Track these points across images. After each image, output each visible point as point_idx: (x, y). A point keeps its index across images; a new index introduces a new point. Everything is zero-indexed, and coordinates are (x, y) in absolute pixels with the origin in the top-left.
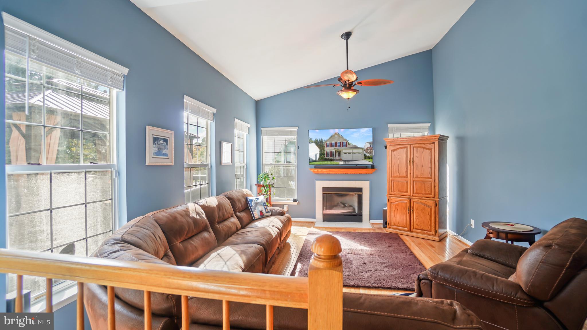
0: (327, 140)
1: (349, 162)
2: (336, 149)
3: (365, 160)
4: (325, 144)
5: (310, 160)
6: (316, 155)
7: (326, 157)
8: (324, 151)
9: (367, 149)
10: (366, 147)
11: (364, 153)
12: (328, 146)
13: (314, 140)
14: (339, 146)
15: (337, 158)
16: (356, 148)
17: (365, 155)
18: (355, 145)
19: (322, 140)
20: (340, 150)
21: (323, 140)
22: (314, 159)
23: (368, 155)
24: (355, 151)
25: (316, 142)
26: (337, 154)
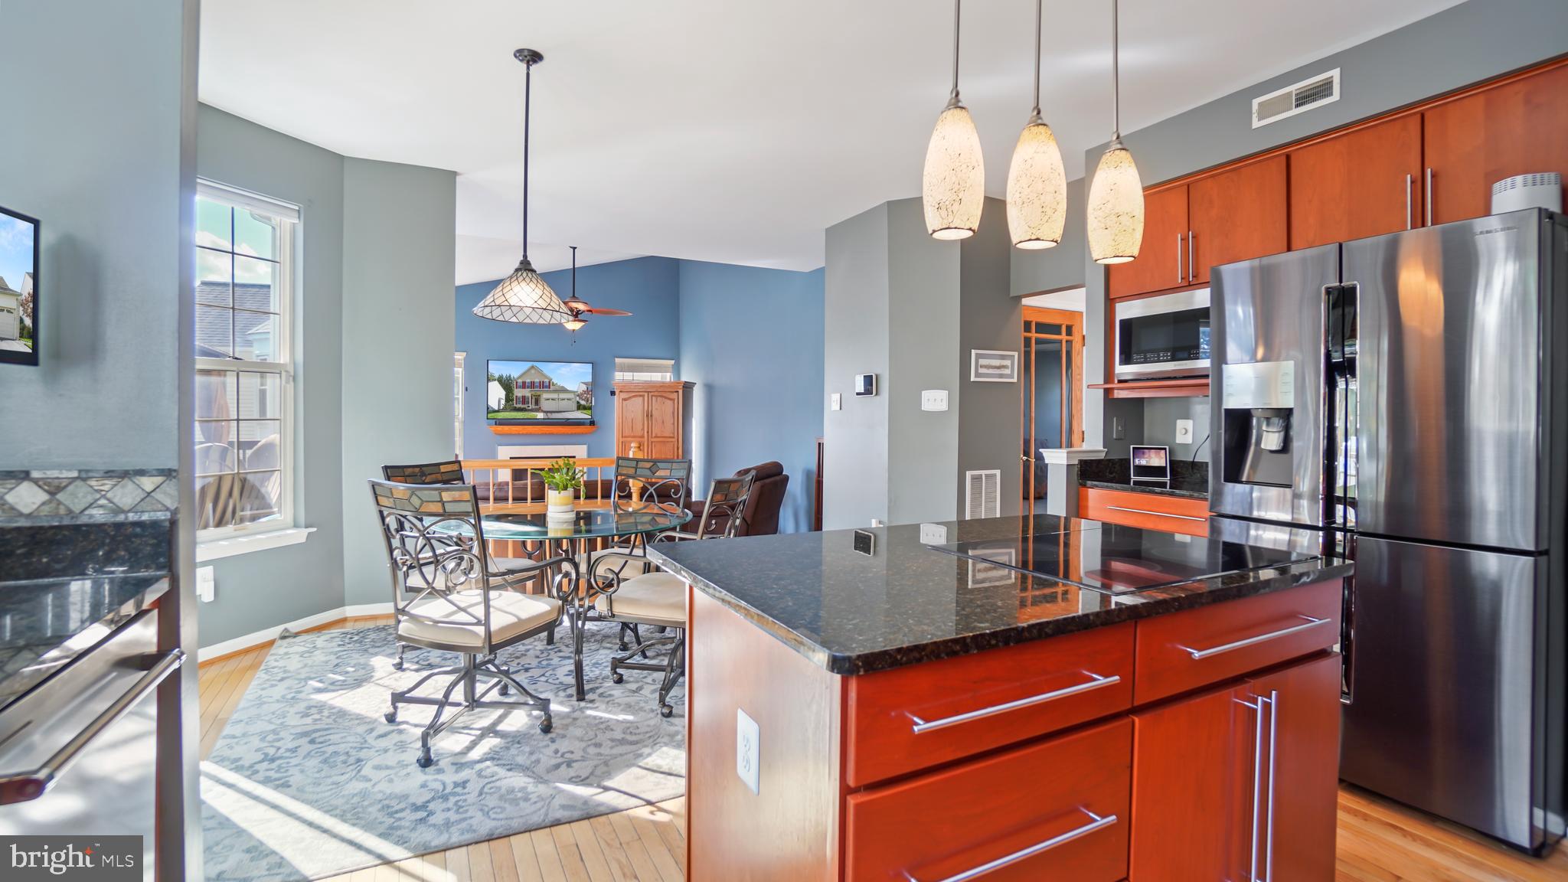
0: (519, 377)
1: (553, 414)
2: (533, 393)
3: (579, 412)
4: (515, 383)
5: (488, 408)
6: (499, 401)
7: (515, 405)
8: (513, 394)
9: (582, 394)
10: (580, 391)
11: (578, 398)
12: (520, 387)
13: (497, 376)
14: (537, 387)
15: (534, 407)
16: (564, 390)
17: (578, 402)
18: (562, 387)
19: (510, 376)
20: (539, 393)
21: (512, 377)
22: (497, 409)
23: (583, 403)
24: (562, 396)
25: (500, 380)
26: (533, 400)
